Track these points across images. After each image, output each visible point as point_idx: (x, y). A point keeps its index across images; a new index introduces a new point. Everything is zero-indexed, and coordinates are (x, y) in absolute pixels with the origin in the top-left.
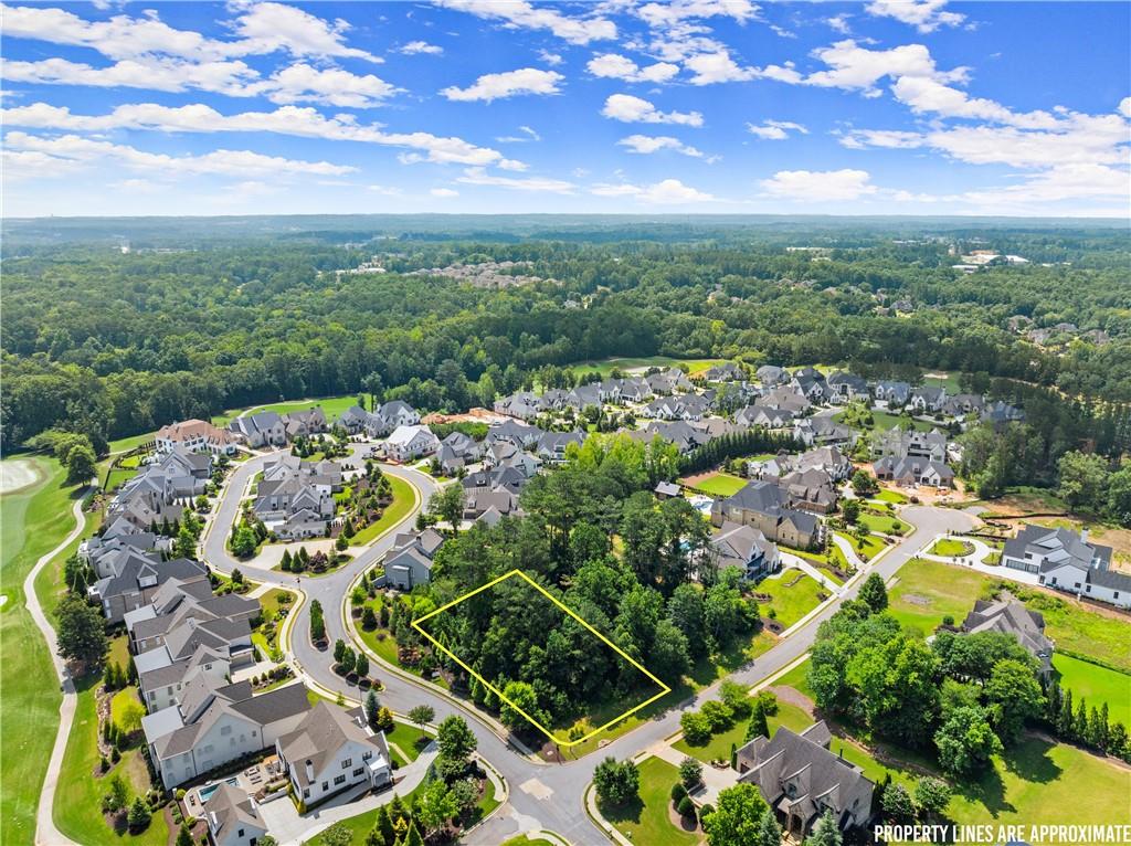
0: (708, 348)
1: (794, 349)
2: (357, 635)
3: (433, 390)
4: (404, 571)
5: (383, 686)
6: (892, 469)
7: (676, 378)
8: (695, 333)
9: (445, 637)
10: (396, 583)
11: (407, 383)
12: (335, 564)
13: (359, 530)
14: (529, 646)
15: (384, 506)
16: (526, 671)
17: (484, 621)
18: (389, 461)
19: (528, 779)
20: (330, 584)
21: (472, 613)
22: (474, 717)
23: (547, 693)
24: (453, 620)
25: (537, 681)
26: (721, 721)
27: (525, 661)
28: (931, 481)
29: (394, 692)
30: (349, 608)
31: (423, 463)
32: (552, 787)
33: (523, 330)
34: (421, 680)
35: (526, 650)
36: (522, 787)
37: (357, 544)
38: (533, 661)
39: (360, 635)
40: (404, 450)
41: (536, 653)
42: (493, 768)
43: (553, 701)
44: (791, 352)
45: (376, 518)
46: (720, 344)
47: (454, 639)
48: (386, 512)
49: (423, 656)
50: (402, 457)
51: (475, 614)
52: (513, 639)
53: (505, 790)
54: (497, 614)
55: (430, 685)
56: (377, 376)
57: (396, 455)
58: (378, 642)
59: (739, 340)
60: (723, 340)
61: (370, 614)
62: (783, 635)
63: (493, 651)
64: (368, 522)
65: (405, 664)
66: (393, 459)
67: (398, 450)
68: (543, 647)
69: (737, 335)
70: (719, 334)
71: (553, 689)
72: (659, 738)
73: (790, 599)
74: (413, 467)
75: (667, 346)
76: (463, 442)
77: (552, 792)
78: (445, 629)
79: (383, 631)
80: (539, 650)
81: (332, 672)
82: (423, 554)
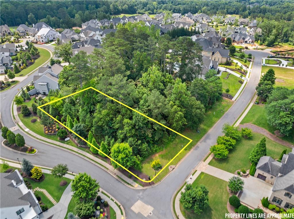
0: (153, 11)
1: (181, 9)
2: (20, 121)
3: (57, 20)
4: (44, 85)
5: (36, 150)
6: (234, 38)
7: (146, 17)
8: (148, 6)
9: (70, 118)
10: (41, 92)
11: (45, 17)
12: (9, 85)
13: (22, 69)
14: (122, 120)
15: (35, 59)
16: (122, 133)
17: (92, 107)
18: (38, 43)
19: (135, 202)
20: (5, 95)
21: (84, 103)
22: (94, 163)
23: (136, 145)
24: (73, 108)
25: (131, 139)
26: (231, 147)
27: (122, 127)
28: (248, 42)
29: (43, 153)
30: (15, 107)
31: (53, 43)
32: (151, 205)
33: (89, 4)
34: (58, 143)
35: (121, 121)
36: (133, 208)
37: (21, 75)
38: (126, 128)
39: (22, 121)
40: (44, 38)
41: (127, 123)
42: (111, 197)
43: (140, 149)
44: (180, 11)
45: (31, 64)
46: (156, 9)
47: (75, 119)
48: (36, 61)
49: (59, 129)
50: (44, 41)
51: (86, 103)
52: (111, 116)
53: (122, 214)
54: (99, 102)
55: (65, 145)
56: (33, 15)
57: (41, 40)
58: (32, 124)
59: (163, 8)
60: (157, 8)
61: (25, 109)
62: (233, 99)
63: (100, 124)
64: (27, 66)
65: (49, 136)
66: (40, 42)
67: (42, 38)
68: (131, 118)
69: (162, 6)
70: (156, 6)
71: (140, 142)
72: (200, 160)
73: (229, 84)
74: (49, 45)
75: (139, 11)
76: (70, 33)
77: (152, 209)
78: (69, 113)
79: (34, 118)
80: (129, 121)
81: (3, 144)
82: (53, 76)
